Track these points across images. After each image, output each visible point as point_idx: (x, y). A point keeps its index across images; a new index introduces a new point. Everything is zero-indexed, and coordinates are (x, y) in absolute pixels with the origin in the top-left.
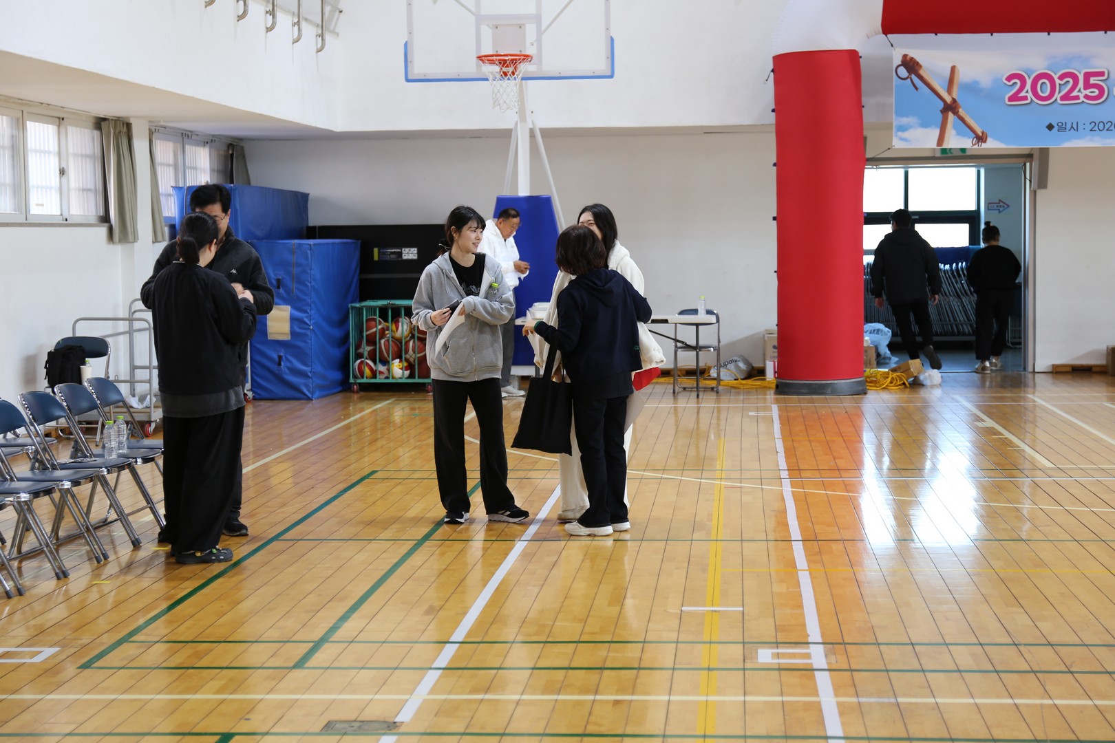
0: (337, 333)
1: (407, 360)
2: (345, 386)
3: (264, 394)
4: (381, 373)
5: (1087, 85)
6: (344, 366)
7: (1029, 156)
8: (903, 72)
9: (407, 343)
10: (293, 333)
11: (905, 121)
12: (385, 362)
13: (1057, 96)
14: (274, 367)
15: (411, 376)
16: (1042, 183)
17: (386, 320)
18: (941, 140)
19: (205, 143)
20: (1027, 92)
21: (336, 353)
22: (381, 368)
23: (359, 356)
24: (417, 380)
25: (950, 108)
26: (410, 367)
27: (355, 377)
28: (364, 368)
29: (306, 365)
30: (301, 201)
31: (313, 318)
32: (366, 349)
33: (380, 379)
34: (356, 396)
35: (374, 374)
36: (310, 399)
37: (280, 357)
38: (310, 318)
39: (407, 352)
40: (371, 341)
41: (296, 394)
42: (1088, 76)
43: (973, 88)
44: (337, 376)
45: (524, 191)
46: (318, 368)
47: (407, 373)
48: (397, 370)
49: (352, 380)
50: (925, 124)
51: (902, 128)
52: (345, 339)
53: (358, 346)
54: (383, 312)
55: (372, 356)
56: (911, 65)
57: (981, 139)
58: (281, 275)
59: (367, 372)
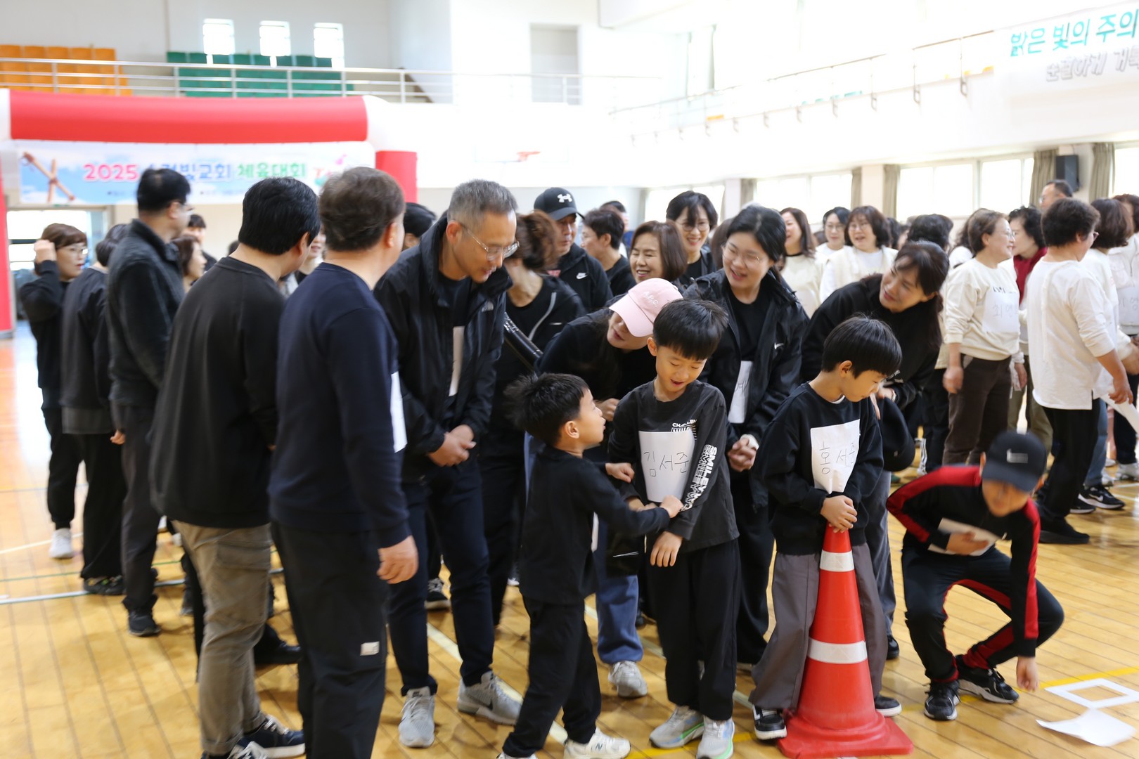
5: (129, 172)
7: (104, 208)
8: (25, 161)
11: (28, 188)
13: (113, 176)
18: (49, 199)
20: (95, 174)
25: (53, 182)
42: (129, 167)
43: (65, 171)
50: (39, 189)
51: (26, 192)
56: (29, 158)
57: (72, 198)
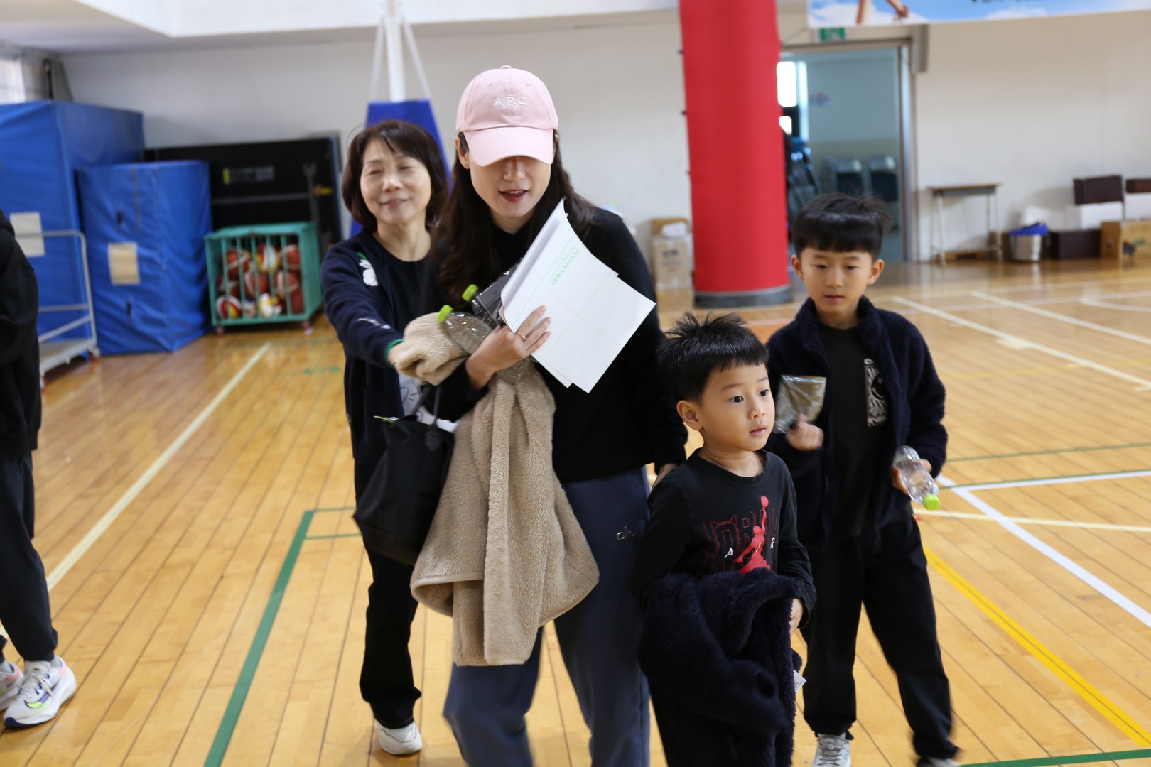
0: (192, 270)
1: (277, 296)
2: (207, 329)
3: (112, 348)
4: (248, 312)
6: (204, 306)
7: (908, 40)
9: (276, 275)
10: (143, 275)
12: (251, 298)
14: (123, 317)
15: (284, 312)
16: (923, 67)
17: (249, 250)
19: (14, 57)
21: (194, 293)
22: (248, 306)
23: (220, 293)
24: (290, 317)
26: (281, 302)
27: (218, 318)
28: (227, 306)
29: (160, 310)
30: (135, 121)
31: (164, 256)
32: (228, 285)
33: (247, 319)
34: (221, 342)
35: (240, 313)
36: (167, 351)
37: (129, 306)
38: (161, 256)
39: (276, 285)
40: (234, 275)
41: (152, 346)
44: (196, 319)
45: (397, 95)
46: (176, 313)
47: (278, 310)
48: (267, 308)
49: (214, 322)
52: (203, 275)
53: (219, 282)
54: (245, 243)
55: (236, 293)
58: (121, 206)
59: (232, 311)
